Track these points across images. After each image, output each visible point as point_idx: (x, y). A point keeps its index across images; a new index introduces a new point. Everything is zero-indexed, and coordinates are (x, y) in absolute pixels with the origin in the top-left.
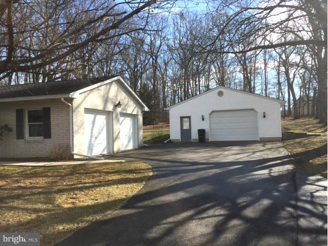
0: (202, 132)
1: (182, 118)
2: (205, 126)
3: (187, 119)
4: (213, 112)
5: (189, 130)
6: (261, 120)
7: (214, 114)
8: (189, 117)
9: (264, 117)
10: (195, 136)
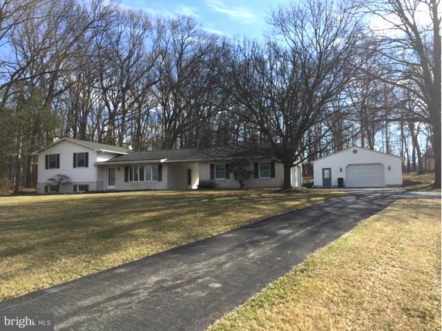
0: (340, 181)
1: (323, 169)
2: (343, 175)
3: (328, 171)
4: (349, 165)
5: (330, 179)
6: (386, 171)
7: (350, 167)
8: (330, 169)
9: (389, 169)
10: (334, 182)
